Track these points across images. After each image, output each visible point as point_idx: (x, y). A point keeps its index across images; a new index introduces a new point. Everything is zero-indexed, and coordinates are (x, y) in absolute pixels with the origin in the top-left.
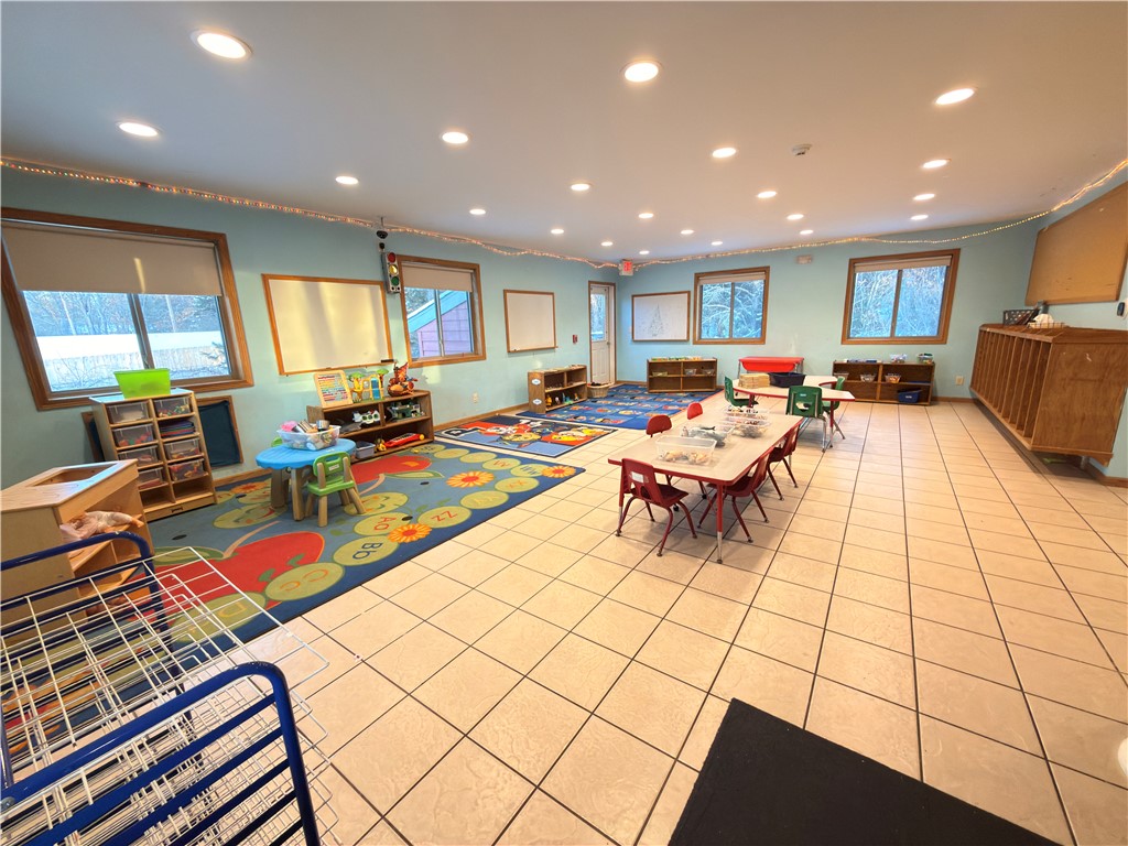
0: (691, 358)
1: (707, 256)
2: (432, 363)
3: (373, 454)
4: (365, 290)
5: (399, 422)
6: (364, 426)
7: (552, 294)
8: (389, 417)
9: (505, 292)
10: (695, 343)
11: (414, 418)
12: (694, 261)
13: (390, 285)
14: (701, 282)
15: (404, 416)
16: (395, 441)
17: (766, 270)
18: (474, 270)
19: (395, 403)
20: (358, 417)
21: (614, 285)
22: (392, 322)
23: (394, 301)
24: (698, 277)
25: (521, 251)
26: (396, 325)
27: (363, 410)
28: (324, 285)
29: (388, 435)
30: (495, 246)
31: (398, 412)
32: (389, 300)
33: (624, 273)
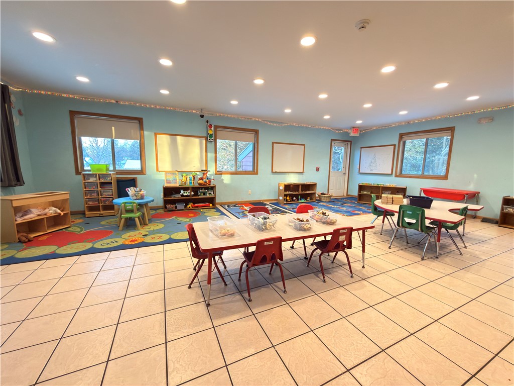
0: (388, 185)
1: (409, 123)
2: (227, 174)
3: (183, 208)
4: (197, 140)
5: (200, 197)
6: (182, 196)
7: (304, 145)
8: (196, 194)
9: (273, 143)
10: (396, 176)
11: (208, 196)
12: (400, 126)
13: (210, 139)
14: (404, 139)
15: (204, 194)
16: (197, 205)
17: (452, 130)
18: (256, 132)
19: (202, 188)
20: (182, 192)
21: (351, 142)
22: (209, 155)
23: (211, 146)
24: (401, 136)
25: (285, 123)
26: (211, 155)
27: (186, 189)
28: (179, 138)
29: (195, 201)
30: (268, 121)
31: (201, 192)
32: (209, 144)
33: (352, 134)
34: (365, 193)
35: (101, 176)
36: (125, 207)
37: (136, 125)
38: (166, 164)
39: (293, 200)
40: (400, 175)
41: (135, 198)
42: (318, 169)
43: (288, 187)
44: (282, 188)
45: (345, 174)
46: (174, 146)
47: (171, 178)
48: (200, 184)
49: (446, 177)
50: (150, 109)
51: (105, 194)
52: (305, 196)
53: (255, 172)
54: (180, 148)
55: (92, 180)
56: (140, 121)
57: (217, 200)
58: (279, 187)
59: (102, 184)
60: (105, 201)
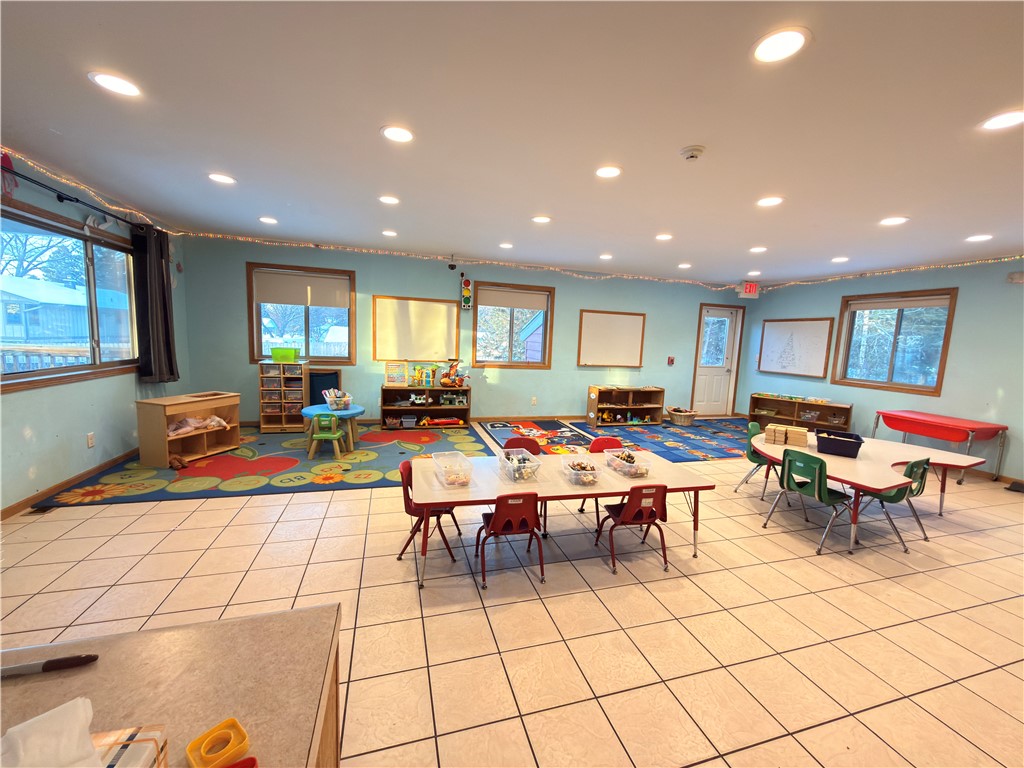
0: (811, 399)
1: (862, 275)
2: (494, 366)
3: (414, 426)
4: (442, 308)
5: (443, 407)
6: (413, 404)
7: (643, 315)
8: (436, 402)
9: (582, 311)
10: (834, 382)
11: (457, 406)
12: (842, 280)
13: (467, 305)
14: (853, 308)
15: (451, 403)
16: (436, 421)
17: (952, 293)
18: (550, 292)
19: (447, 392)
20: (413, 397)
21: (744, 308)
22: (463, 333)
23: (467, 317)
24: (846, 302)
25: (607, 275)
26: (466, 333)
27: (419, 393)
28: (412, 303)
29: (434, 415)
30: (573, 271)
31: (446, 399)
32: (463, 314)
33: (743, 295)
34: (764, 413)
35: (286, 368)
36: (319, 421)
37: (344, 282)
38: (389, 348)
39: (615, 420)
40: (843, 380)
41: (335, 407)
42: (671, 362)
43: (605, 395)
44: (594, 396)
45: (729, 371)
46: (403, 317)
47: (395, 373)
48: (444, 385)
49: (936, 391)
50: (369, 255)
51: (292, 397)
52: (640, 414)
53: (545, 364)
54: (413, 320)
55: (273, 373)
56: (350, 275)
57: (473, 414)
58: (589, 394)
59: (288, 380)
60: (290, 408)
